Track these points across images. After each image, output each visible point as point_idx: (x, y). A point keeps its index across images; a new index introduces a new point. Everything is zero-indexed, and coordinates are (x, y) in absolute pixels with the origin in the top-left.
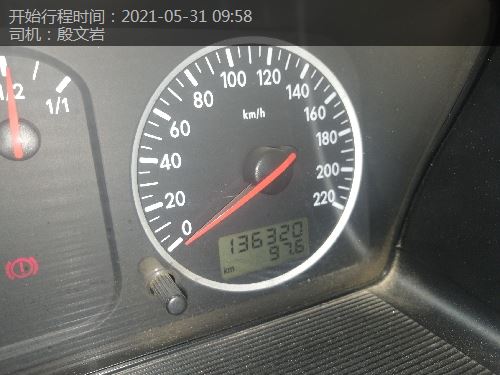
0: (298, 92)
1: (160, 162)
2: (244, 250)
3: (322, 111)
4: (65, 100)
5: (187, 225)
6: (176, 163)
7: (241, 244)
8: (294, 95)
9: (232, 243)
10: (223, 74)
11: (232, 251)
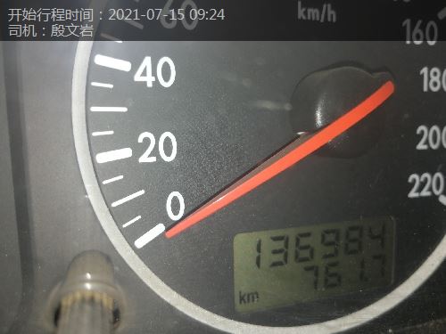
1: (135, 69)
2: (280, 264)
3: (432, 29)
5: (175, 200)
6: (166, 76)
7: (275, 252)
11: (258, 263)
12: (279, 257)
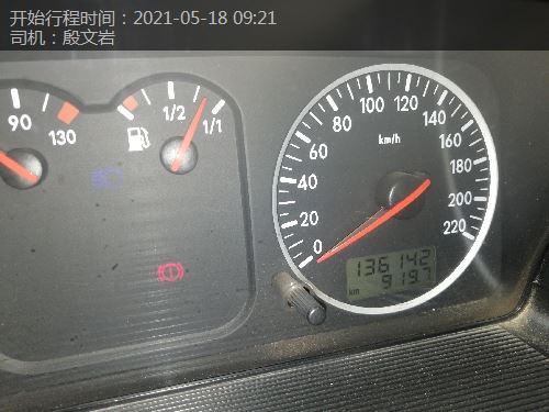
0: (435, 119)
1: (298, 182)
2: (371, 274)
3: (458, 137)
4: (219, 122)
5: (318, 244)
6: (313, 184)
8: (430, 122)
9: (359, 266)
10: (363, 100)
11: (359, 274)
12: (370, 270)
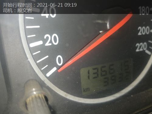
2: (96, 77)
5: (59, 58)
7: (94, 74)
9: (89, 73)
11: (89, 78)
